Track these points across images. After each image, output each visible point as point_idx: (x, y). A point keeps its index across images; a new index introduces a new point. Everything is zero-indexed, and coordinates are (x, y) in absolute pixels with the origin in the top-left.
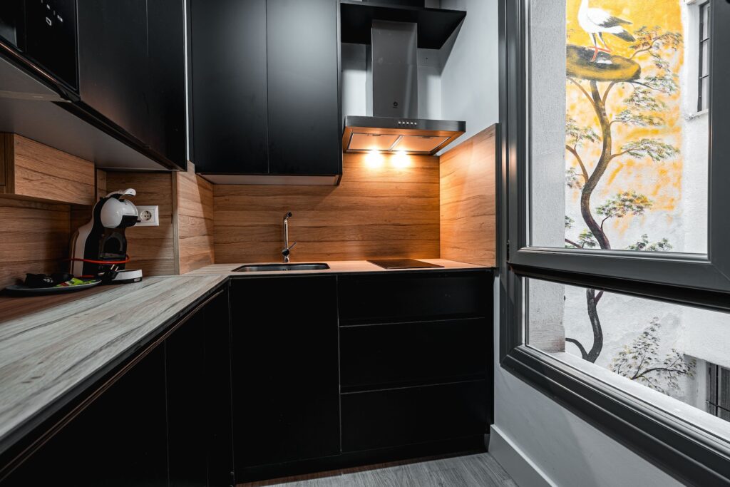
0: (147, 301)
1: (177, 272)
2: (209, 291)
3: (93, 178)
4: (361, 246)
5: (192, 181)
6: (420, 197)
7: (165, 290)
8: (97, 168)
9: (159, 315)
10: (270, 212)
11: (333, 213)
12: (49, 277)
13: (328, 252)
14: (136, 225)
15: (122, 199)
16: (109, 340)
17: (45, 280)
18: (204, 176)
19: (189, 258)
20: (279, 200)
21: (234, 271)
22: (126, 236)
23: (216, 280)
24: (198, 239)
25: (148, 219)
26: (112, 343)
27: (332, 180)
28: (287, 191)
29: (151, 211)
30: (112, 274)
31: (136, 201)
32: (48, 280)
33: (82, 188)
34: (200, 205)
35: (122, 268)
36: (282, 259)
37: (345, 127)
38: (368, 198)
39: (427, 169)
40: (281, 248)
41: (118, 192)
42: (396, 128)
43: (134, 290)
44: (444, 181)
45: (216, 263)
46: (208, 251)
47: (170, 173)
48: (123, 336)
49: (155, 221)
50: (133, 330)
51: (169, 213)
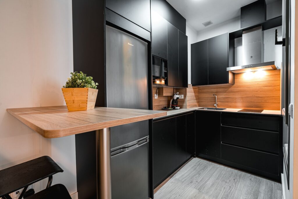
1: (186, 108)
3: (173, 91)
5: (191, 88)
10: (212, 93)
11: (232, 93)
12: (167, 108)
13: (230, 105)
14: (179, 99)
15: (176, 94)
18: (195, 86)
22: (177, 101)
24: (192, 101)
29: (182, 96)
30: (175, 107)
33: (171, 93)
34: (194, 93)
36: (215, 107)
39: (273, 75)
46: (196, 104)
49: (183, 98)
51: (185, 96)
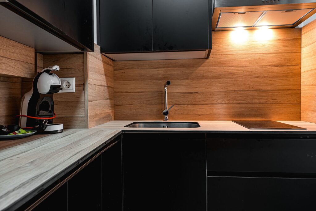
0: (61, 149)
1: (86, 127)
2: (105, 143)
3: (34, 59)
4: (228, 108)
5: (99, 59)
6: (282, 66)
7: (75, 140)
8: (37, 52)
9: (64, 162)
10: (154, 81)
12: (6, 127)
13: (199, 113)
14: (60, 91)
15: (51, 73)
16: (23, 182)
17: (3, 130)
18: (107, 55)
19: (96, 116)
20: (160, 72)
21: (126, 126)
22: (54, 99)
23: (112, 134)
25: (68, 88)
26: (23, 185)
27: (203, 54)
28: (168, 65)
29: (70, 82)
30: (43, 127)
31: (60, 74)
32: (5, 130)
33: (25, 65)
34: (104, 77)
35: (51, 122)
36: (162, 118)
37: (214, 8)
38: (234, 68)
39: (288, 40)
40: (162, 109)
41: (48, 69)
42: (260, 5)
43: (56, 139)
44: (305, 51)
45: (115, 120)
46: (109, 111)
47: (83, 53)
48: (33, 179)
50: (42, 174)
51: (82, 83)
